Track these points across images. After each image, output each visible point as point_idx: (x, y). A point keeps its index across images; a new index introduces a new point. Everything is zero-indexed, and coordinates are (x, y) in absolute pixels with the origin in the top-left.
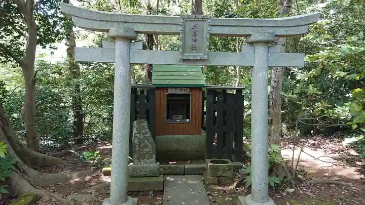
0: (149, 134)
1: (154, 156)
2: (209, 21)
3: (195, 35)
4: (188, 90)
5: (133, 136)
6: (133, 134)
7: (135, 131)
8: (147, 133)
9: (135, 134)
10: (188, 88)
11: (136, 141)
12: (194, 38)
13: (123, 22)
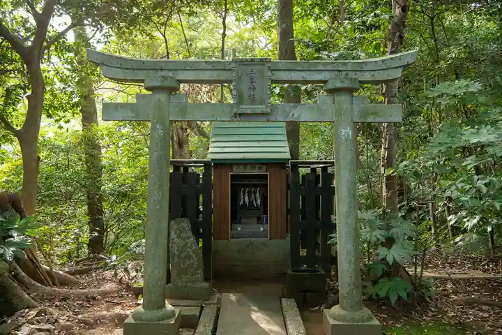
1: (200, 271)
2: (269, 65)
3: (252, 82)
4: (264, 167)
5: (171, 242)
9: (173, 239)
10: (264, 164)
11: (174, 250)
12: (251, 86)
13: (162, 70)
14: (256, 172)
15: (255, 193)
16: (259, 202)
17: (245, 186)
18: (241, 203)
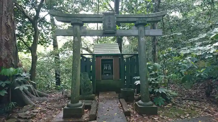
1: (91, 90)
2: (116, 15)
3: (109, 21)
4: (112, 57)
12: (109, 23)
13: (77, 17)
14: (109, 58)
15: (109, 65)
16: (110, 68)
17: (106, 63)
18: (105, 69)
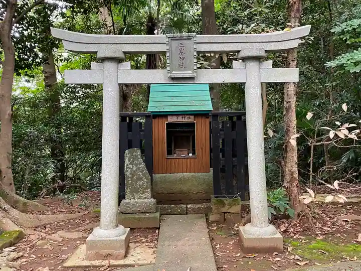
0: (143, 165)
2: (195, 39)
3: (182, 53)
4: (192, 117)
5: (125, 167)
6: (125, 165)
7: (127, 162)
8: (140, 164)
9: (127, 165)
10: (191, 115)
12: (181, 56)
13: (111, 44)
